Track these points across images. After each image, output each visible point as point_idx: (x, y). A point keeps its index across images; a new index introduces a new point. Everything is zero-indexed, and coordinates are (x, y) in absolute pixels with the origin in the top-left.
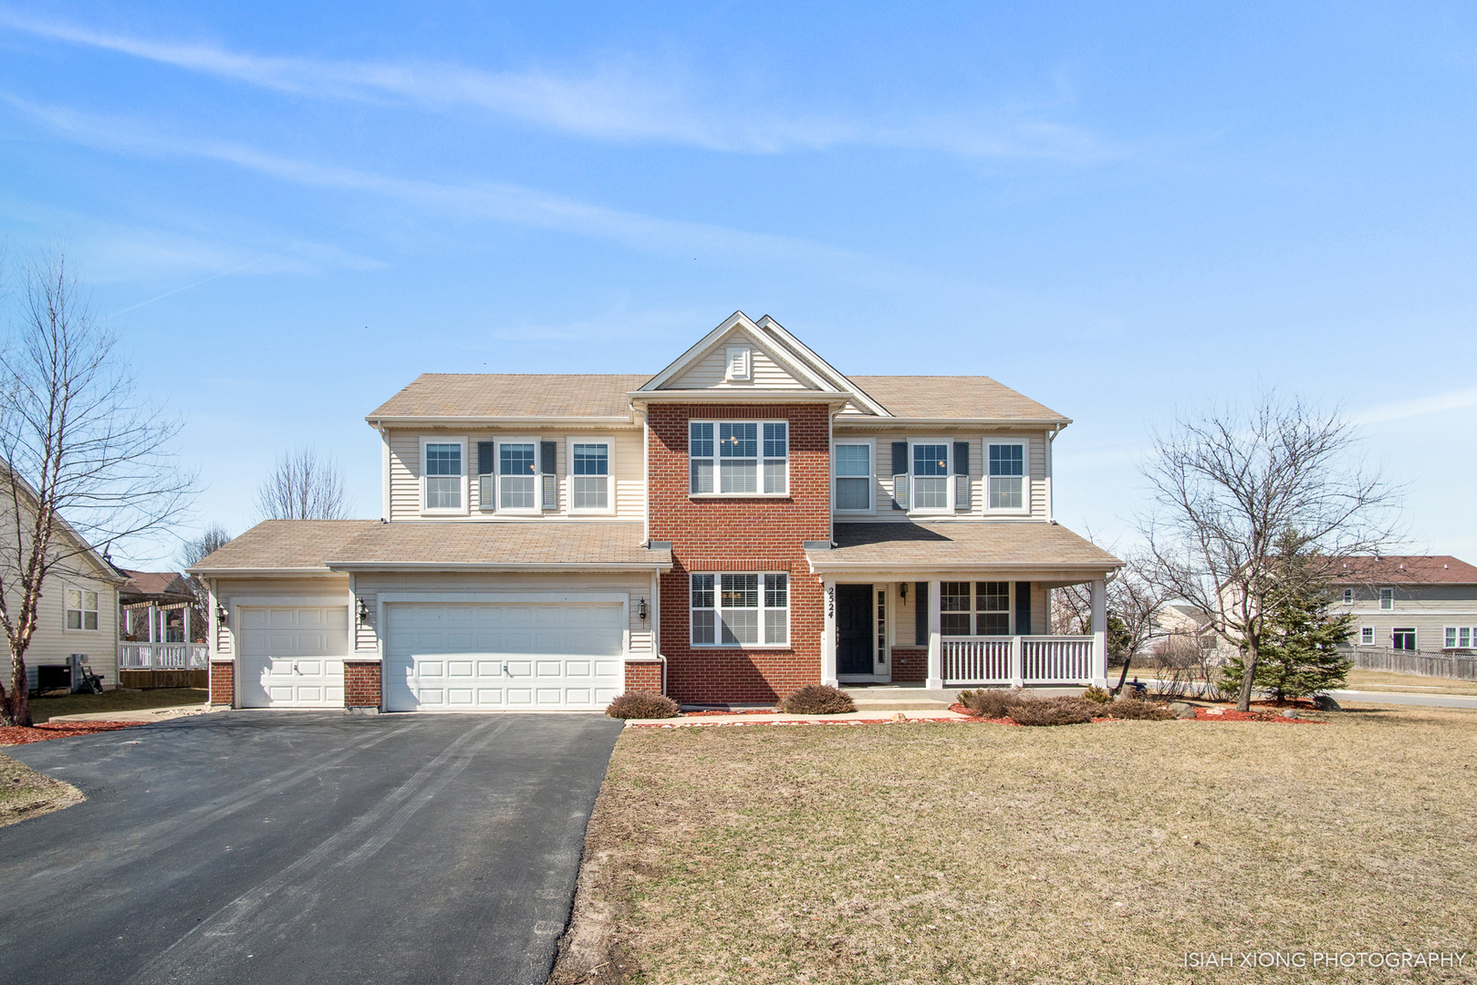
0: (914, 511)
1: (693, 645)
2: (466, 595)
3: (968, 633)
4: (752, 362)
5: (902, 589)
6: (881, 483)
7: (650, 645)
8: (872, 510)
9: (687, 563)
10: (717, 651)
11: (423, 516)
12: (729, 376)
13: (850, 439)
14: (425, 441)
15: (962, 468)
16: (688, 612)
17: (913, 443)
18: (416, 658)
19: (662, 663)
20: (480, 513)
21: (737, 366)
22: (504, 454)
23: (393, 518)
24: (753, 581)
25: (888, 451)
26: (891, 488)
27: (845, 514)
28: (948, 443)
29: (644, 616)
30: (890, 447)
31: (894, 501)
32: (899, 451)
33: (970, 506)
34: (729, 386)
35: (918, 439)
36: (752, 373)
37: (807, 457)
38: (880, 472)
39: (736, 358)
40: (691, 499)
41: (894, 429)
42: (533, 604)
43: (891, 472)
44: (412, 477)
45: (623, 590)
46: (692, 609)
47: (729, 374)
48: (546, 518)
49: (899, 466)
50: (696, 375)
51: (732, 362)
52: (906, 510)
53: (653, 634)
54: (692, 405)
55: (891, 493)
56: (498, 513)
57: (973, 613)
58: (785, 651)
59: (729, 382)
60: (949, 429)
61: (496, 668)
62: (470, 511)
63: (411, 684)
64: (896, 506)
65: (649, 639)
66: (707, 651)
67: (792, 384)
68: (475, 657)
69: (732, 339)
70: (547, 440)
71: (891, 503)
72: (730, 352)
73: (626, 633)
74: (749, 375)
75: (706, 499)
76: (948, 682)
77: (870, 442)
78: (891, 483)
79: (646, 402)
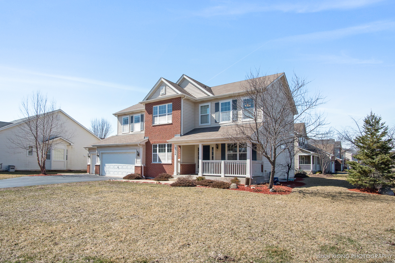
0: (221, 123)
1: (153, 163)
2: (111, 151)
3: (236, 159)
4: (166, 89)
5: (217, 146)
6: (212, 115)
7: (139, 162)
8: (209, 124)
9: (151, 142)
10: (156, 164)
11: (122, 134)
12: (161, 94)
13: (204, 104)
14: (123, 117)
15: (235, 108)
16: (152, 154)
17: (221, 102)
18: (106, 164)
19: (141, 167)
20: (131, 132)
21: (162, 92)
22: (135, 118)
23: (118, 135)
24: (165, 145)
25: (214, 106)
26: (215, 116)
27: (203, 125)
28: (231, 101)
29: (138, 155)
30: (215, 104)
31: (215, 120)
32: (217, 105)
33: (237, 119)
34: (161, 96)
35: (222, 101)
36: (165, 92)
37: (175, 112)
38: (212, 112)
39: (162, 89)
40: (152, 126)
41: (215, 99)
42: (122, 153)
43: (215, 112)
44: (121, 125)
45: (134, 149)
46: (153, 153)
47: (161, 93)
48: (142, 132)
49: (217, 110)
50: (155, 95)
51: (161, 90)
52: (219, 123)
53: (140, 159)
54: (153, 103)
55: (215, 118)
56: (134, 132)
57: (238, 153)
58: (170, 164)
59: (161, 95)
60: (230, 97)
61: (116, 167)
62: (129, 132)
63: (105, 170)
64: (216, 122)
65: (139, 161)
66: (155, 164)
67: (174, 93)
68: (114, 164)
69: (160, 85)
70: (142, 114)
71: (215, 121)
72: (161, 88)
73: (136, 159)
74: (165, 93)
75: (155, 126)
76: (204, 174)
77: (209, 104)
78: (215, 115)
79: (145, 103)
